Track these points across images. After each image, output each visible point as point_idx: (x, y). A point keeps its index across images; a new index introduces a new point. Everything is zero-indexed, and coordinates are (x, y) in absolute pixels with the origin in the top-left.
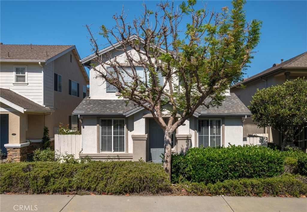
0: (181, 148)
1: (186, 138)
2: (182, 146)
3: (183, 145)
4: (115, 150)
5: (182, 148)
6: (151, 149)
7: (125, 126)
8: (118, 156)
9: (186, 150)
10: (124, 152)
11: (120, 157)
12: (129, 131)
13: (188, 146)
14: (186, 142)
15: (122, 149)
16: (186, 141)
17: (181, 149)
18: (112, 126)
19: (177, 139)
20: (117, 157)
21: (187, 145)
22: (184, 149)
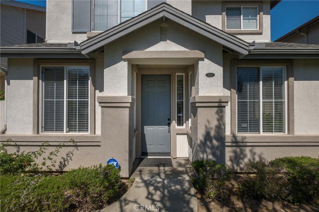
0: (206, 127)
1: (216, 105)
2: (208, 122)
3: (210, 120)
4: (71, 128)
5: (208, 126)
6: (145, 127)
7: (89, 81)
8: (74, 142)
9: (216, 131)
10: (88, 134)
11: (78, 144)
12: (97, 91)
13: (221, 123)
14: (217, 113)
15: (83, 127)
16: (216, 109)
17: (204, 128)
18: (63, 80)
19: (197, 105)
20: (72, 144)
21: (218, 120)
22: (211, 129)
